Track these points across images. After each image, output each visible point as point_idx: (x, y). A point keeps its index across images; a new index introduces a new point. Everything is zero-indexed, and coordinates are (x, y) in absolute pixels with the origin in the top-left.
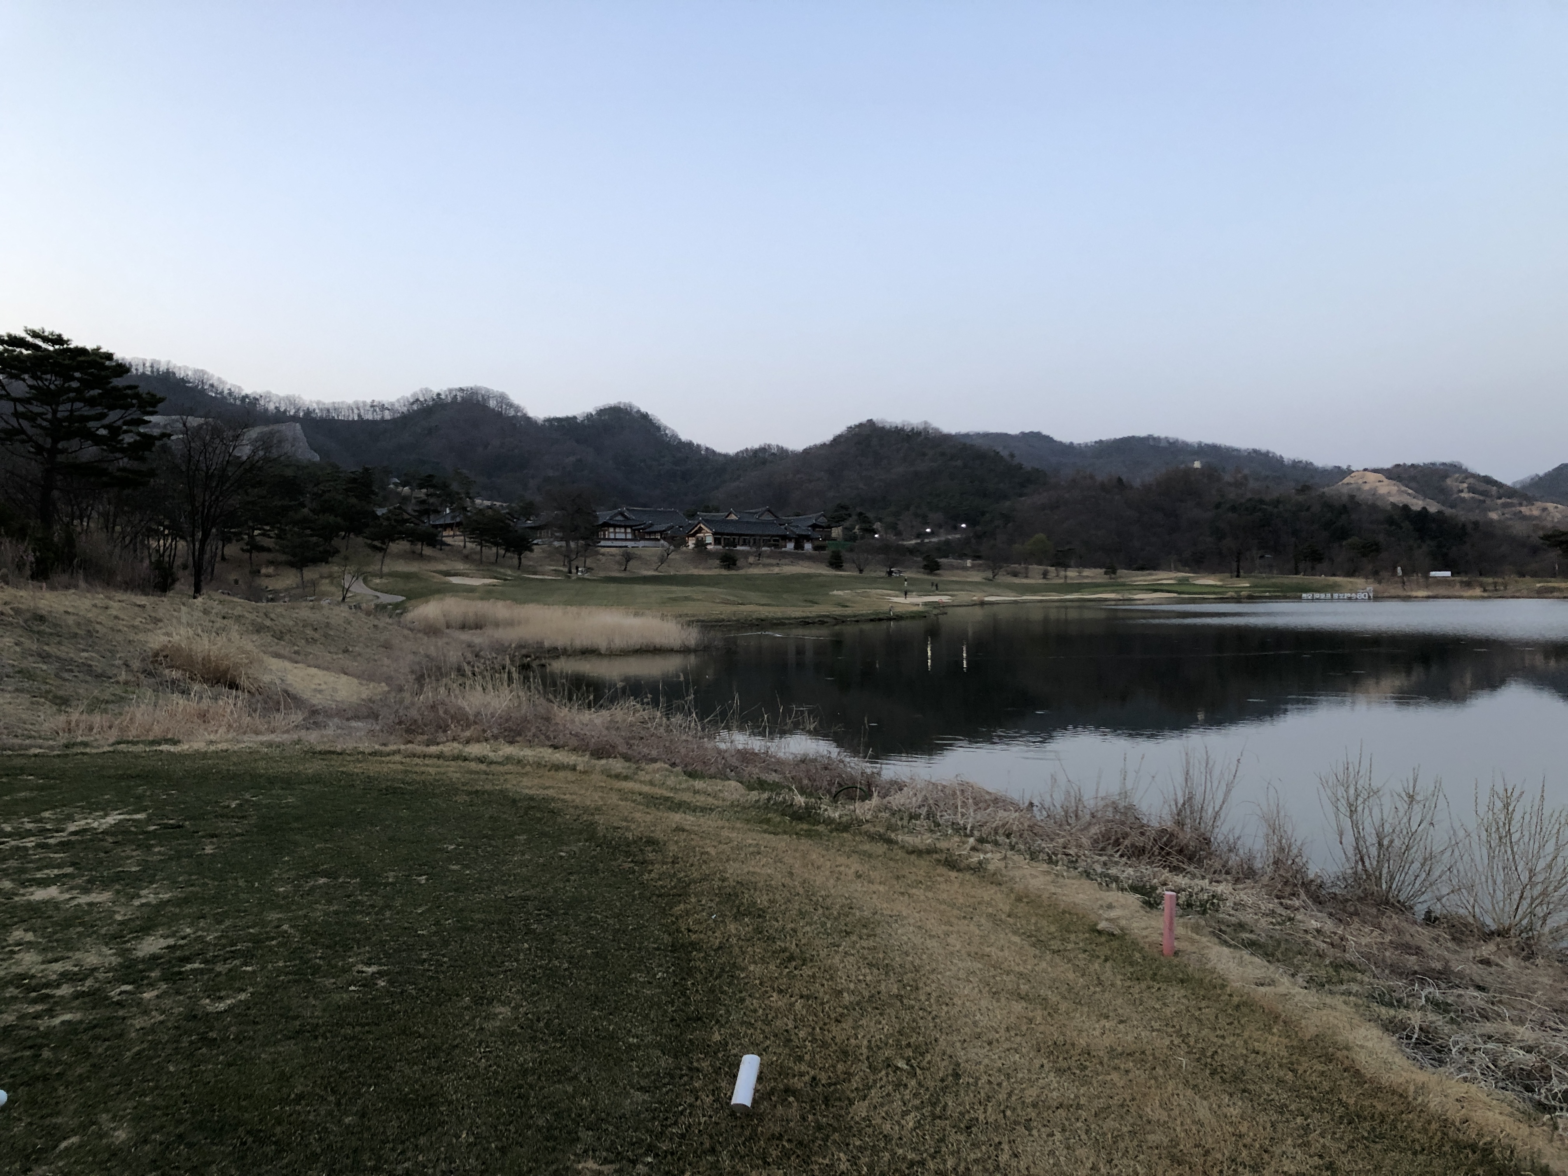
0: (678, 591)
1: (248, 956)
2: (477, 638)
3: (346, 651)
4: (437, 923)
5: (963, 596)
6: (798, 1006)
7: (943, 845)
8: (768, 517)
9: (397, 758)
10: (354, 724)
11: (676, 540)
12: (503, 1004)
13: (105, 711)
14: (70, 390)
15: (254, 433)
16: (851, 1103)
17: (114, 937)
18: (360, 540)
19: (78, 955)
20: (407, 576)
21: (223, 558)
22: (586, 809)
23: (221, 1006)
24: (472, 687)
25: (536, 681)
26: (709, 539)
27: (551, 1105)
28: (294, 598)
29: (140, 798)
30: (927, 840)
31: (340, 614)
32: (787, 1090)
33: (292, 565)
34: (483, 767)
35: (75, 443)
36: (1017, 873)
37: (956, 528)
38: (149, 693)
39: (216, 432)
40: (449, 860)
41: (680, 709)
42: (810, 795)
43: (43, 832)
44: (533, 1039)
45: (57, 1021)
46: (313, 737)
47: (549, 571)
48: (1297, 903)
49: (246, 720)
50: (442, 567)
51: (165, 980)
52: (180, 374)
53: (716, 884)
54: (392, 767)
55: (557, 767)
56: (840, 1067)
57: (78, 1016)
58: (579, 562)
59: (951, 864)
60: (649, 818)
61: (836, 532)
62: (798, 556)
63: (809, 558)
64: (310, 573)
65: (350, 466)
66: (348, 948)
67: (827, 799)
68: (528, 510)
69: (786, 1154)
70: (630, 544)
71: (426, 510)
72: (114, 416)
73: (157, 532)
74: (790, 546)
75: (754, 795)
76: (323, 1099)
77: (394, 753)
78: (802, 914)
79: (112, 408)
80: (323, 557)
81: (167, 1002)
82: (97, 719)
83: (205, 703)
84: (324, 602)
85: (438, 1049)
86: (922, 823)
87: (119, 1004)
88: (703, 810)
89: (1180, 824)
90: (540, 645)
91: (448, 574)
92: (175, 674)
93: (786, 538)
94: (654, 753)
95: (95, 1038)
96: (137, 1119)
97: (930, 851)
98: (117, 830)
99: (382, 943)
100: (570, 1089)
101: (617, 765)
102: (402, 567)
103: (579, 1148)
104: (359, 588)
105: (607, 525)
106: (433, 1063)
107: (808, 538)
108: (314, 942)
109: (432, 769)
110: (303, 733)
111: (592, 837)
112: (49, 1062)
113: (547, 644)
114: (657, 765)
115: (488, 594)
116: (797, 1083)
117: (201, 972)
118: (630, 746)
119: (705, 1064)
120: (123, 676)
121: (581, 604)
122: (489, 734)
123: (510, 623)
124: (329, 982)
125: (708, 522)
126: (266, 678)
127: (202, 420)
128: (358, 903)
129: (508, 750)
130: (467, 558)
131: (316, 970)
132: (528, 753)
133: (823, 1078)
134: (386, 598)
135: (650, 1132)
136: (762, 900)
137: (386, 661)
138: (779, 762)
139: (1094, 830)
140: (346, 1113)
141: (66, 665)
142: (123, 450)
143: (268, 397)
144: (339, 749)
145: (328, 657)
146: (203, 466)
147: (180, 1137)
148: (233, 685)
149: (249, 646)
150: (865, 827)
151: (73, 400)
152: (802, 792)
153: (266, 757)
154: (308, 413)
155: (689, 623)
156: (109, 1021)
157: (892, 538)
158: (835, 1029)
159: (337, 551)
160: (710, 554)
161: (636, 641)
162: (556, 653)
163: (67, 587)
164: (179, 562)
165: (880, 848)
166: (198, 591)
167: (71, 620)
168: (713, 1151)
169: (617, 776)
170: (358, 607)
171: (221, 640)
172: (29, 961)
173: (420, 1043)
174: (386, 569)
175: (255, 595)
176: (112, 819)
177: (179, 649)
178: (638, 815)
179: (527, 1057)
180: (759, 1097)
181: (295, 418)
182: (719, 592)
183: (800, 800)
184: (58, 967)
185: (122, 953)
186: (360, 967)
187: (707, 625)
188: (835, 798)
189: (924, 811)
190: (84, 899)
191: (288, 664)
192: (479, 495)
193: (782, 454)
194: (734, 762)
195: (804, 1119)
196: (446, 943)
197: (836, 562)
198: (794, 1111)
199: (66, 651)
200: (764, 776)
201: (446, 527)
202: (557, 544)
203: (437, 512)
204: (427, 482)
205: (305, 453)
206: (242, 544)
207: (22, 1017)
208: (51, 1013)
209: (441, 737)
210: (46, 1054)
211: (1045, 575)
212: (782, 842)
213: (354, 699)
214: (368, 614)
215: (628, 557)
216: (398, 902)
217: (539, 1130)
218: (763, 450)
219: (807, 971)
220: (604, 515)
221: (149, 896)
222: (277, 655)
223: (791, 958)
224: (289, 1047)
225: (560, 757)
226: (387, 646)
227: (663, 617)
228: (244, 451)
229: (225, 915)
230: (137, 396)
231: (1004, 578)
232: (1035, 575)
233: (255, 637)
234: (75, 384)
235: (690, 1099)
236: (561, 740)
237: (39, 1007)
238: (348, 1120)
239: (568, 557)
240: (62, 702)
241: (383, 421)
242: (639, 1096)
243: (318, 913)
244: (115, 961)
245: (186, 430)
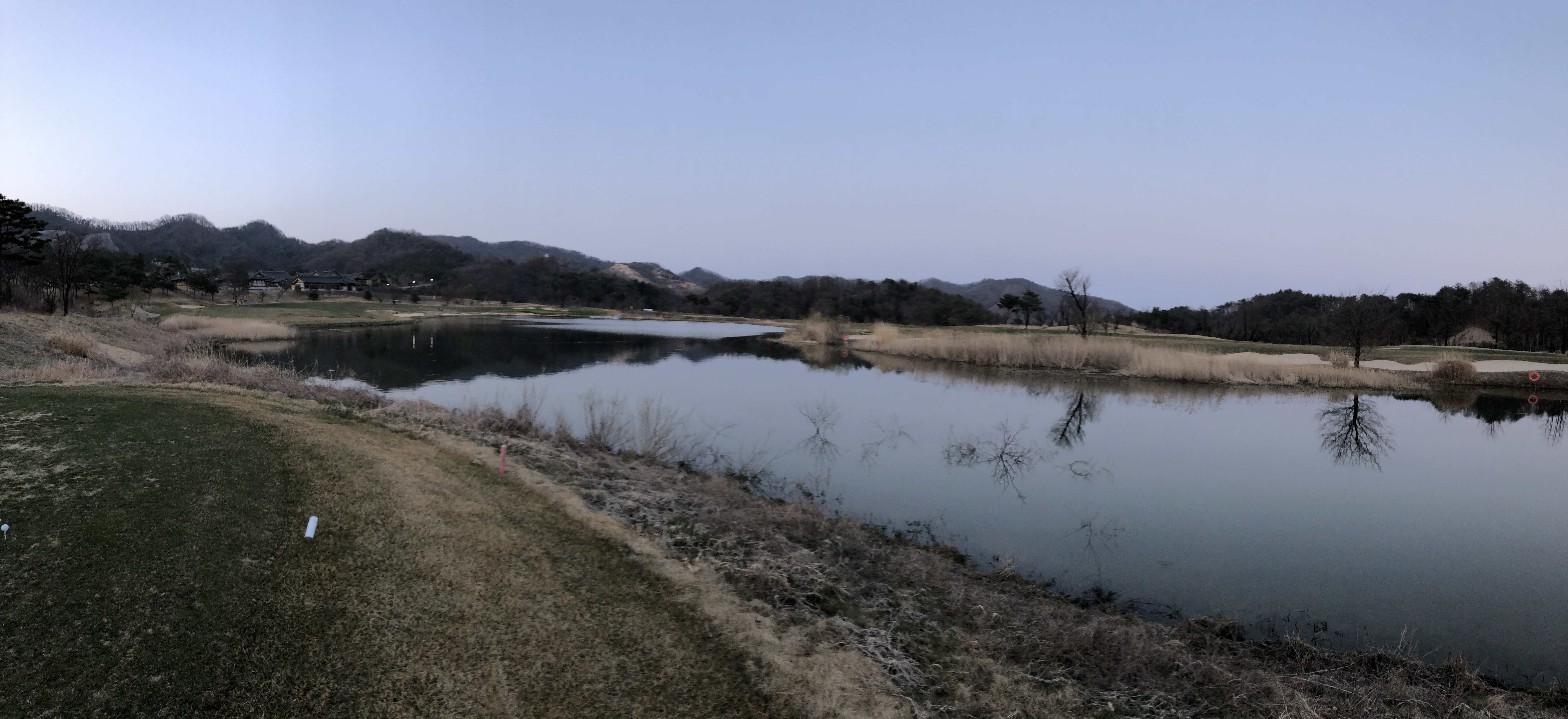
0: (287, 311)
1: (100, 474)
2: (194, 334)
3: (134, 340)
4: (180, 461)
5: (431, 313)
6: (336, 497)
7: (408, 428)
8: (334, 275)
9: (160, 389)
10: (139, 373)
11: (286, 286)
12: (210, 494)
13: (30, 368)
14: (6, 220)
15: (88, 238)
16: (356, 537)
17: (44, 465)
18: (138, 287)
19: (31, 472)
20: (159, 304)
21: (77, 297)
22: (245, 412)
23: (91, 494)
24: (192, 357)
25: (221, 355)
26: (302, 285)
27: (231, 536)
28: (110, 316)
29: (49, 406)
30: (402, 426)
31: (130, 323)
32: (330, 532)
33: (108, 300)
34: (198, 393)
35: (9, 245)
36: (441, 440)
37: (428, 281)
38: (48, 360)
39: (71, 238)
40: (185, 434)
41: (286, 367)
42: (349, 406)
43: (9, 420)
44: (222, 509)
45: (25, 498)
46: (121, 380)
47: (226, 302)
48: (563, 449)
49: (91, 372)
50: (176, 300)
51: (68, 483)
52: (54, 210)
53: (302, 445)
54: (158, 393)
55: (231, 393)
56: (353, 523)
57: (34, 496)
58: (241, 297)
59: (411, 436)
60: (273, 416)
61: (369, 282)
62: (349, 293)
63: (355, 295)
64: (117, 304)
65: (133, 253)
66: (142, 471)
67: (357, 408)
68: (216, 273)
69: (327, 558)
70: (264, 288)
71: (169, 274)
72: (26, 232)
73: (46, 285)
74: (345, 289)
75: (322, 406)
76: (135, 531)
77: (158, 387)
78: (340, 458)
79: (25, 228)
80: (123, 296)
81: (69, 492)
82: (26, 371)
83: (73, 364)
84: (123, 317)
85: (182, 512)
86: (401, 419)
87: (50, 492)
88: (297, 413)
89: (520, 417)
90: (223, 337)
91: (180, 304)
92: (58, 351)
93: (343, 285)
94: (276, 387)
95: (41, 505)
96: (61, 537)
97: (402, 431)
98: (41, 420)
99: (157, 469)
100: (239, 530)
101: (259, 392)
102: (158, 300)
103: (243, 553)
104: (139, 310)
105: (253, 279)
106: (181, 518)
107: (354, 285)
108: (128, 468)
109: (175, 394)
110: (117, 378)
111: (247, 424)
112: (23, 514)
113: (226, 337)
114: (278, 392)
115: (198, 313)
116: (333, 529)
117: (82, 480)
118: (265, 384)
119: (295, 521)
120: (36, 352)
121: (242, 317)
122: (200, 378)
123: (209, 327)
124: (135, 485)
125: (302, 278)
126: (99, 353)
127: (64, 232)
128: (144, 452)
129: (209, 385)
130: (188, 296)
131: (129, 480)
132: (218, 387)
133: (345, 527)
134: (151, 315)
135: (273, 548)
136: (323, 452)
137: (153, 345)
138: (336, 391)
139: (480, 420)
140: (145, 537)
141: (12, 347)
142: (31, 248)
143: (94, 220)
144: (133, 384)
145: (126, 343)
146: (66, 254)
147: (79, 544)
148: (85, 356)
149: (91, 338)
150: (374, 421)
151: (7, 225)
152: (345, 405)
153: (101, 389)
154: (113, 227)
155: (292, 326)
156: (46, 499)
157: (395, 285)
158: (351, 507)
159: (128, 293)
160: (303, 293)
161: (267, 335)
162: (230, 340)
163: (9, 311)
164: (56, 299)
165: (380, 430)
166: (66, 313)
167: (12, 327)
168: (297, 556)
169: (259, 398)
170: (139, 319)
171: (78, 336)
172: (11, 474)
173: (174, 511)
174: (151, 302)
175: (92, 314)
176: (38, 415)
177: (59, 340)
178: (268, 415)
179: (219, 516)
180: (317, 534)
181: (107, 230)
182: (308, 311)
183: (344, 408)
184: (23, 476)
185: (49, 471)
186: (148, 479)
187: (300, 327)
188: (361, 408)
189: (402, 413)
190: (30, 449)
191: (108, 346)
192: (193, 266)
193: (342, 244)
194: (313, 391)
195: (336, 544)
196: (184, 469)
197: (368, 297)
198: (331, 541)
199: (11, 340)
200: (328, 398)
201: (178, 281)
202: (230, 289)
203: (174, 274)
204: (168, 260)
205: (112, 247)
206: (85, 290)
207: (10, 496)
208: (22, 494)
209: (179, 380)
210: (22, 511)
211: (472, 303)
212: (333, 427)
213: (139, 362)
214: (144, 323)
215: (263, 295)
216: (163, 452)
217: (226, 545)
218: (332, 242)
219: (341, 483)
220: (251, 275)
221: (57, 448)
222: (103, 342)
223: (334, 477)
224: (120, 511)
225: (233, 388)
226: (153, 337)
227: (278, 323)
228: (84, 247)
229: (89, 456)
230: (36, 222)
231: (451, 305)
232: (467, 303)
233: (93, 334)
234: (8, 217)
235: (288, 535)
236: (233, 381)
237: (17, 492)
238: (146, 540)
239: (235, 295)
240: (11, 364)
241: (147, 231)
242: (268, 533)
243: (129, 456)
244: (46, 474)
245: (58, 237)
